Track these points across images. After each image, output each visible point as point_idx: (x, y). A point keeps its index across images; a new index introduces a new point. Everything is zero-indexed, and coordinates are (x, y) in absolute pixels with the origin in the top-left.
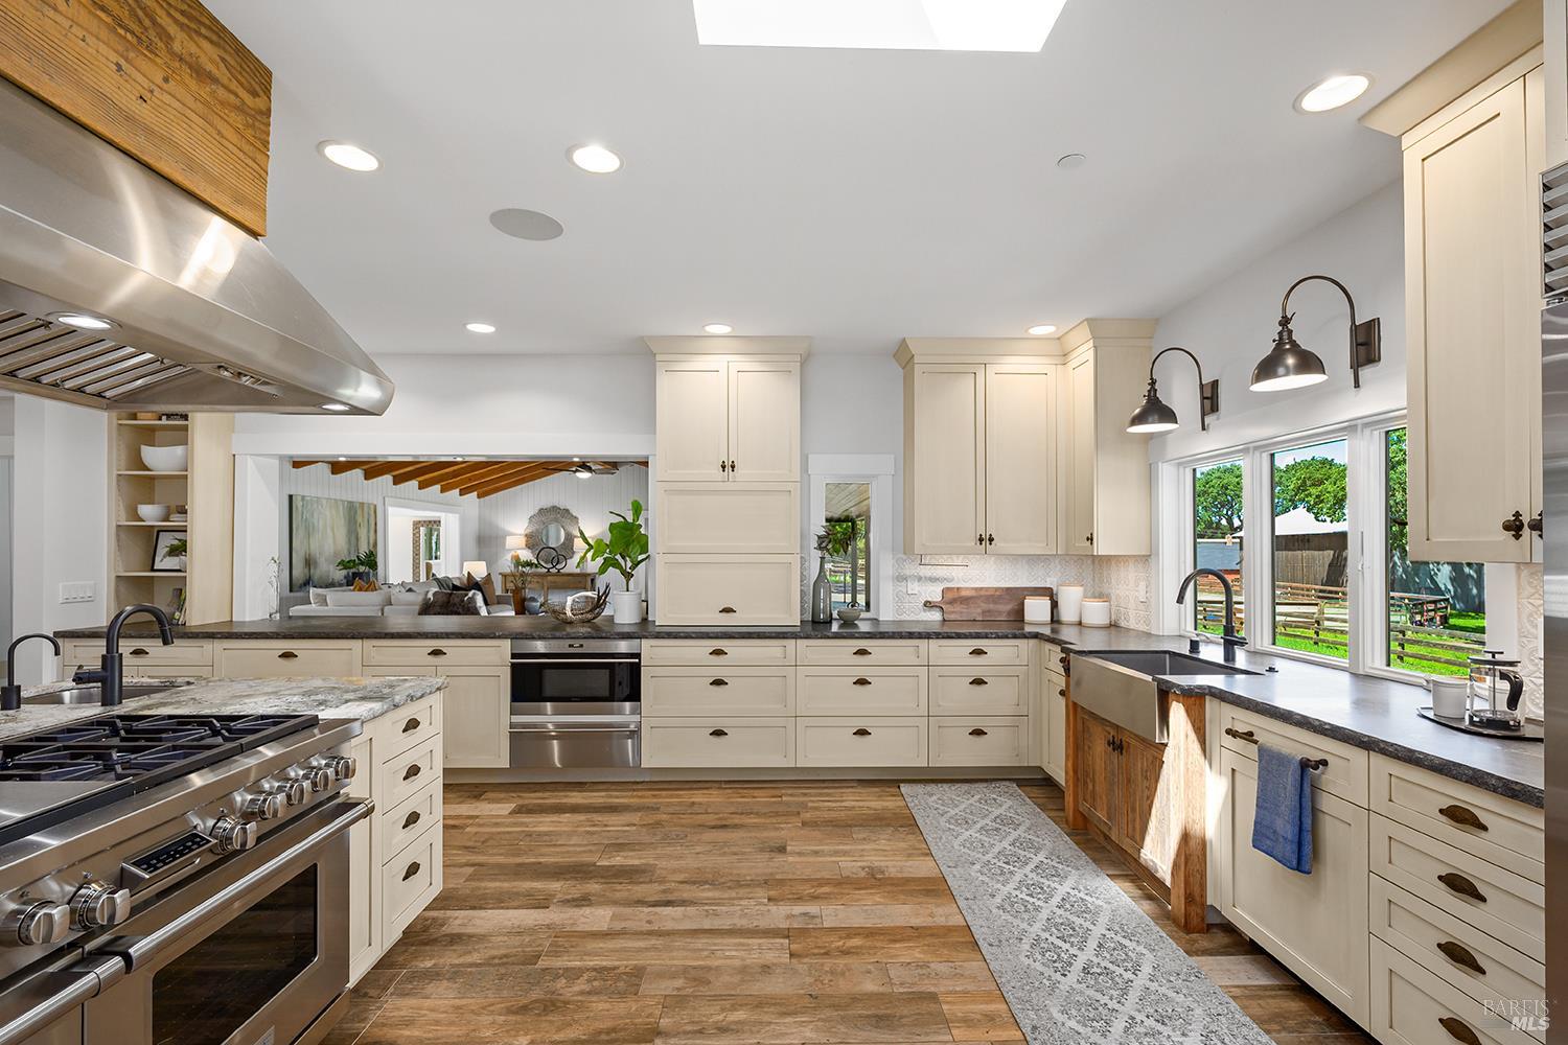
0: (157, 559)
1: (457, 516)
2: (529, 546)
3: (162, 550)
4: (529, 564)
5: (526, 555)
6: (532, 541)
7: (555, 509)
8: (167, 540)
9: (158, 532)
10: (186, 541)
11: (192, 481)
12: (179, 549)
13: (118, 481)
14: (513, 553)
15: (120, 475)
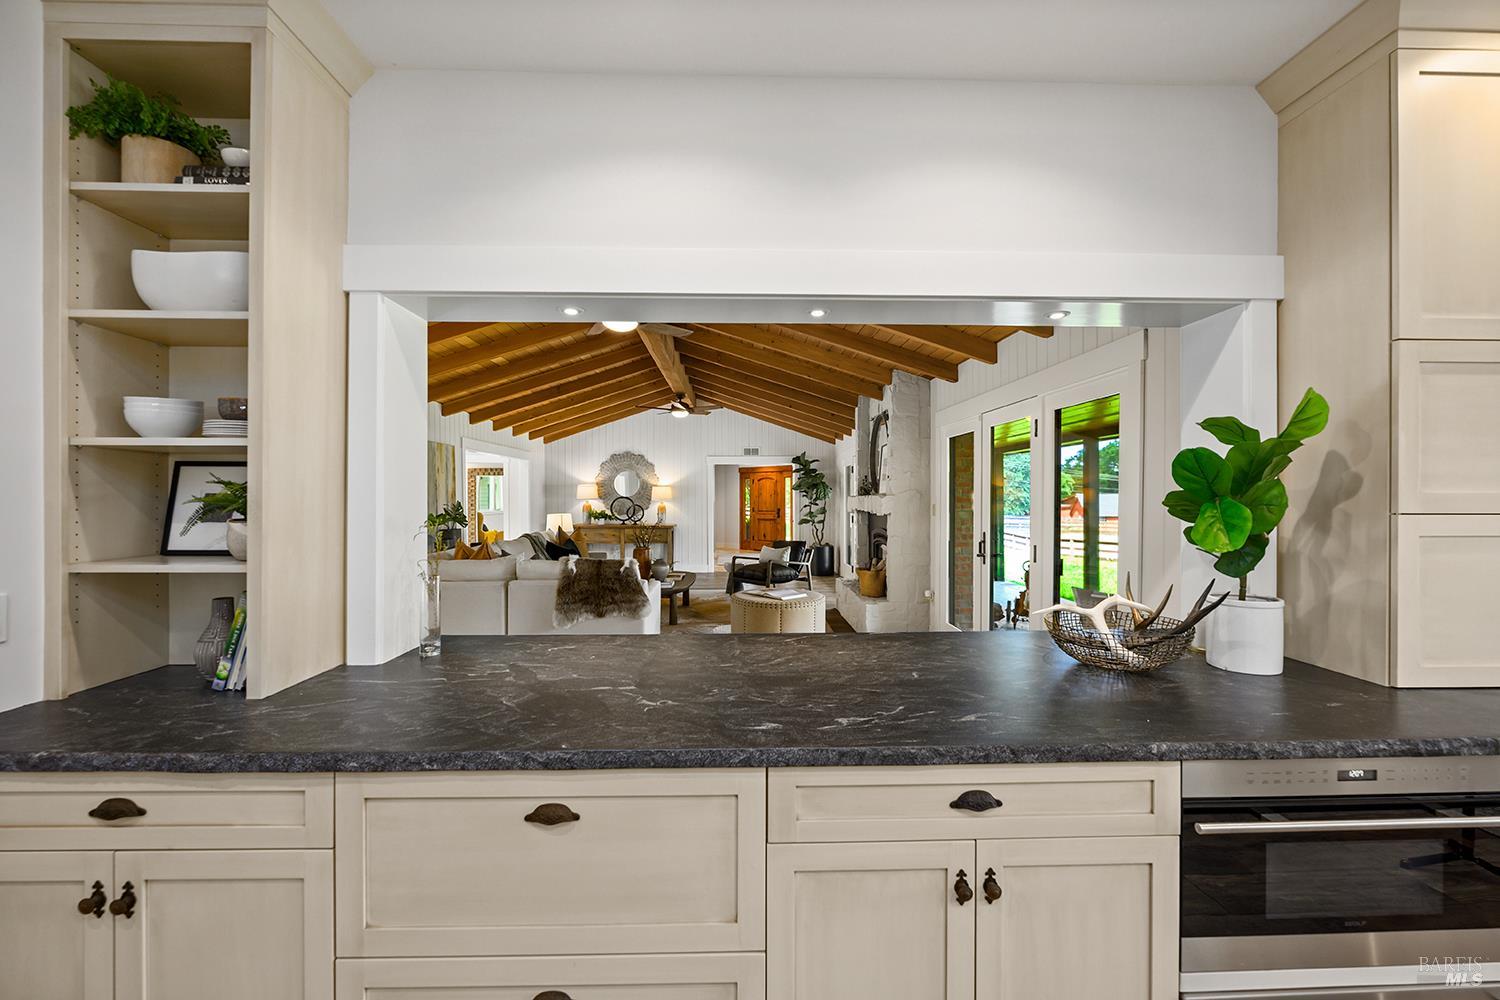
0: (177, 527)
1: (527, 461)
2: (602, 496)
3: (184, 510)
4: (603, 515)
5: (599, 506)
6: (605, 490)
7: (628, 455)
8: (196, 486)
9: (178, 465)
10: (244, 488)
11: (260, 335)
12: (229, 505)
13: (73, 337)
14: (584, 502)
15: (79, 321)
